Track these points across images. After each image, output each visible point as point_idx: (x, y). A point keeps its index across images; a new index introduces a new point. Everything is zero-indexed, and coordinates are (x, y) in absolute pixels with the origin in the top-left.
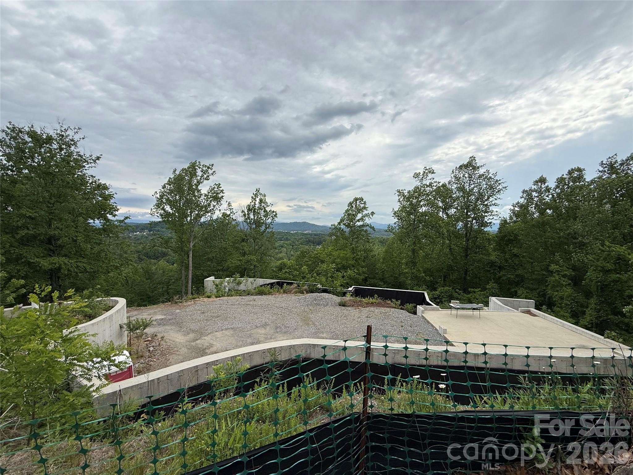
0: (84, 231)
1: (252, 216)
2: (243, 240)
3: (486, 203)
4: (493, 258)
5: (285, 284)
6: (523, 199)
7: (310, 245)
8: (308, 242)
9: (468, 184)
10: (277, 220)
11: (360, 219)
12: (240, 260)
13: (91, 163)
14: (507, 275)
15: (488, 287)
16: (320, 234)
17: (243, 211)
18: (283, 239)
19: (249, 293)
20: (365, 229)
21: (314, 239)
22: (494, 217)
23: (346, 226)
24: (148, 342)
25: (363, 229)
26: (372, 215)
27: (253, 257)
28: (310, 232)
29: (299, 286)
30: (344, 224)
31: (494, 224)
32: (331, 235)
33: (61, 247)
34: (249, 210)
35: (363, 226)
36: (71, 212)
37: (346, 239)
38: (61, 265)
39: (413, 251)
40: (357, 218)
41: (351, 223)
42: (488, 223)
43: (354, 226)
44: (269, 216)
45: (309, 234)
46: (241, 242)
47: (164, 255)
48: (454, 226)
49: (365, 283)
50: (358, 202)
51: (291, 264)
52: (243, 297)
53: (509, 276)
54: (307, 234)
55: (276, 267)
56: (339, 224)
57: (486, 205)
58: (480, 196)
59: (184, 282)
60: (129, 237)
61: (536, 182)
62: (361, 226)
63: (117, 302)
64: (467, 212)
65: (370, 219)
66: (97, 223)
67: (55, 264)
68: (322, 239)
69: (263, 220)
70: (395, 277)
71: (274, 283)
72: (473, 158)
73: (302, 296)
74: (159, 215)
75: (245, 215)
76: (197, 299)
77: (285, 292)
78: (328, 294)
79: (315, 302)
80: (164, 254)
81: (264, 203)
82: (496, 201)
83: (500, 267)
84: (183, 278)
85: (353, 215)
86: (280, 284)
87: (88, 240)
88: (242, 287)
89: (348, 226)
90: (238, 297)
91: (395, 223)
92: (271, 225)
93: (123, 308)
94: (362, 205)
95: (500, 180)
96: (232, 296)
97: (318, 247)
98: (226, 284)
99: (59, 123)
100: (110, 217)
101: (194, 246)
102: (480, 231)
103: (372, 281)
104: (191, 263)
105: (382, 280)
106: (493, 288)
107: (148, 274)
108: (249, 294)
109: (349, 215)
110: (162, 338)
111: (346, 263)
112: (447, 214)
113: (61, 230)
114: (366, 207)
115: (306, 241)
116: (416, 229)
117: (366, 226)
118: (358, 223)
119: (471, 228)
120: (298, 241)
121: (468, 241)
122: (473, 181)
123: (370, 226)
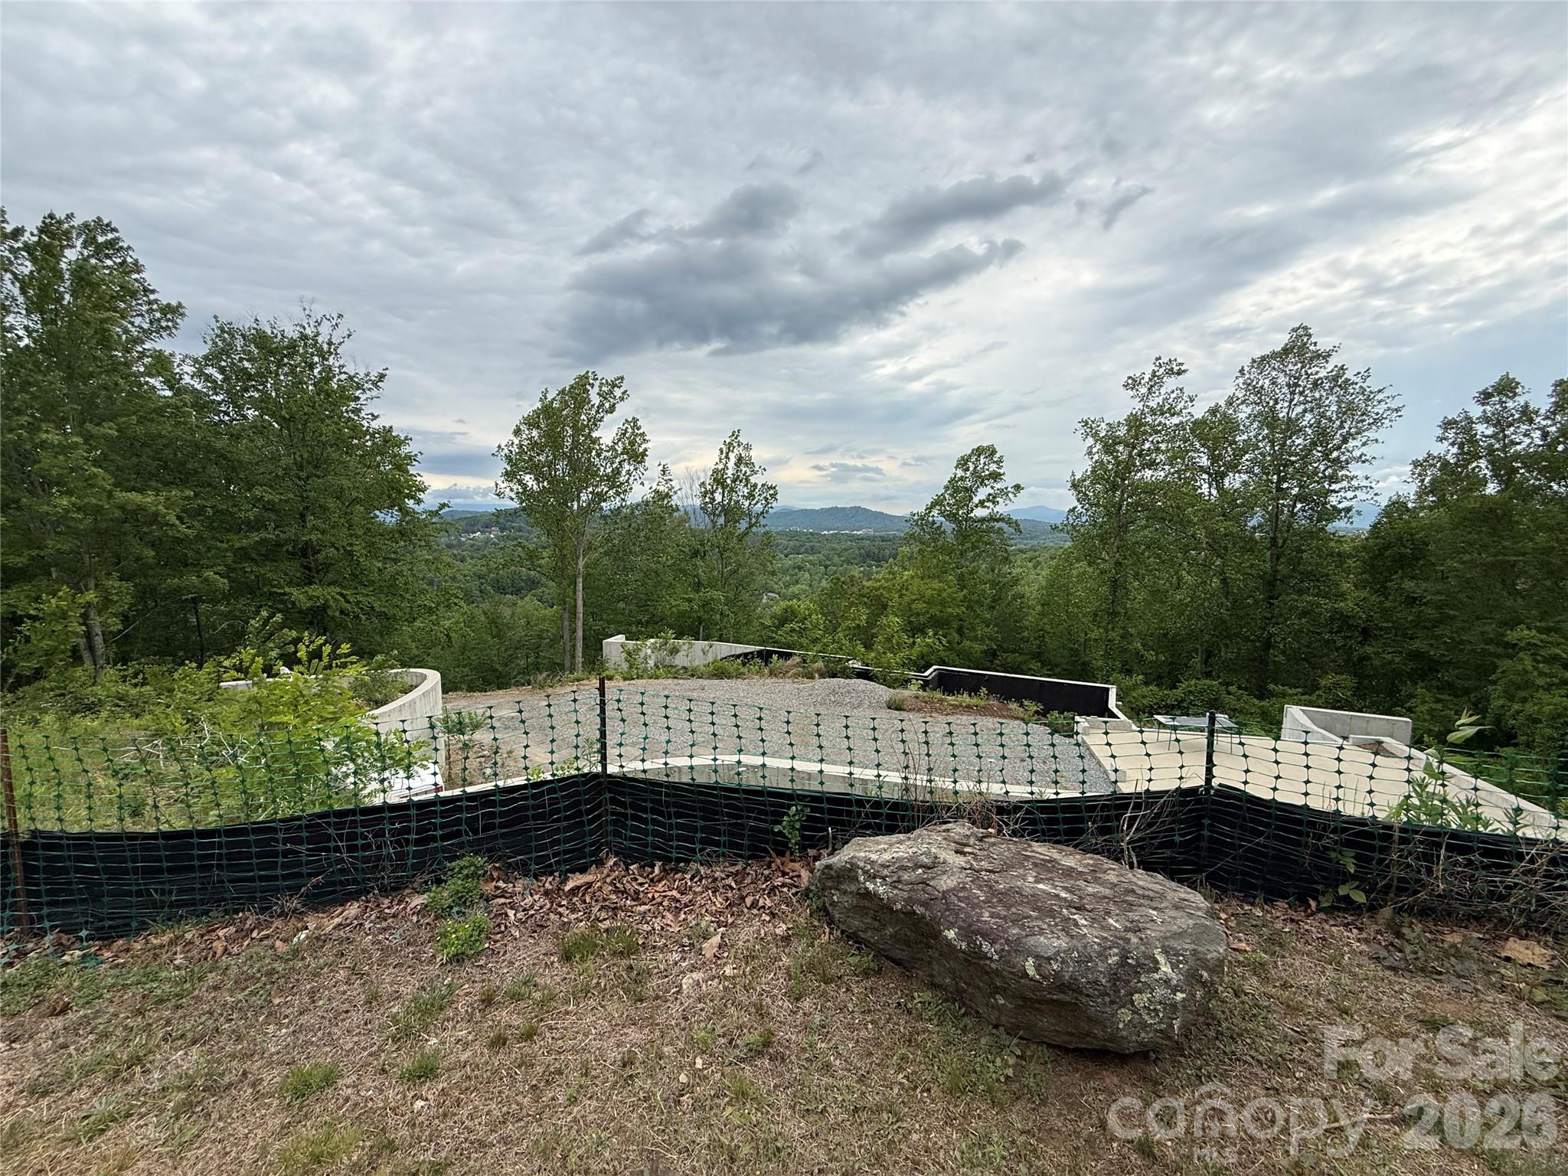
0: (365, 533)
1: (719, 497)
2: (695, 553)
3: (1335, 454)
4: (1346, 606)
5: (775, 657)
6: (1446, 443)
7: (870, 566)
8: (867, 557)
9: (1286, 404)
10: (777, 505)
11: (985, 502)
12: (690, 601)
13: (370, 389)
14: (1381, 654)
15: (1323, 682)
16: (894, 537)
17: (700, 484)
18: (803, 550)
19: (693, 673)
20: (997, 525)
21: (878, 548)
22: (1356, 493)
23: (947, 518)
24: (483, 759)
25: (990, 529)
26: (1016, 494)
27: (716, 594)
28: (871, 532)
29: (804, 661)
30: (942, 513)
31: (1359, 513)
32: (910, 538)
33: (327, 567)
35: (992, 518)
36: (339, 494)
37: (947, 549)
38: (327, 601)
39: (1115, 585)
40: (976, 500)
41: (961, 511)
42: (1339, 511)
43: (968, 519)
44: (757, 498)
45: (868, 539)
46: (691, 558)
47: (533, 584)
48: (1239, 519)
49: (992, 662)
50: (982, 457)
51: (807, 612)
52: (681, 681)
53: (1389, 657)
54: (861, 538)
55: (774, 618)
56: (930, 508)
57: (1337, 460)
58: (1322, 435)
59: (569, 644)
60: (460, 544)
61: (1485, 397)
62: (986, 518)
63: (424, 678)
64: (1281, 480)
65: (1008, 502)
66: (388, 518)
67: (318, 598)
69: (744, 506)
70: (1072, 649)
71: (752, 653)
72: (1302, 333)
73: (808, 684)
74: (514, 496)
75: (703, 494)
76: (585, 682)
77: (772, 674)
78: (866, 682)
79: (833, 699)
80: (533, 582)
81: (746, 465)
82: (1364, 450)
83: (1365, 632)
84: (566, 636)
85: (967, 490)
86: (765, 656)
87: (372, 550)
88: (680, 660)
89: (952, 517)
90: (670, 681)
91: (1072, 512)
92: (762, 518)
93: (433, 688)
94: (993, 467)
95: (1380, 391)
96: (657, 678)
98: (649, 651)
99: (305, 309)
100: (410, 503)
101: (586, 566)
102: (1315, 534)
103: (1010, 657)
104: (580, 603)
105: (1038, 656)
106: (1336, 685)
107: (496, 627)
108: (693, 676)
109: (957, 491)
110: (510, 752)
111: (942, 612)
112: (1220, 488)
113: (323, 532)
114: (1002, 471)
115: (860, 555)
116: (1123, 527)
117: (998, 520)
118: (980, 513)
119: (1290, 526)
120: (839, 555)
121: (1278, 559)
122: (1301, 393)
123: (1008, 521)
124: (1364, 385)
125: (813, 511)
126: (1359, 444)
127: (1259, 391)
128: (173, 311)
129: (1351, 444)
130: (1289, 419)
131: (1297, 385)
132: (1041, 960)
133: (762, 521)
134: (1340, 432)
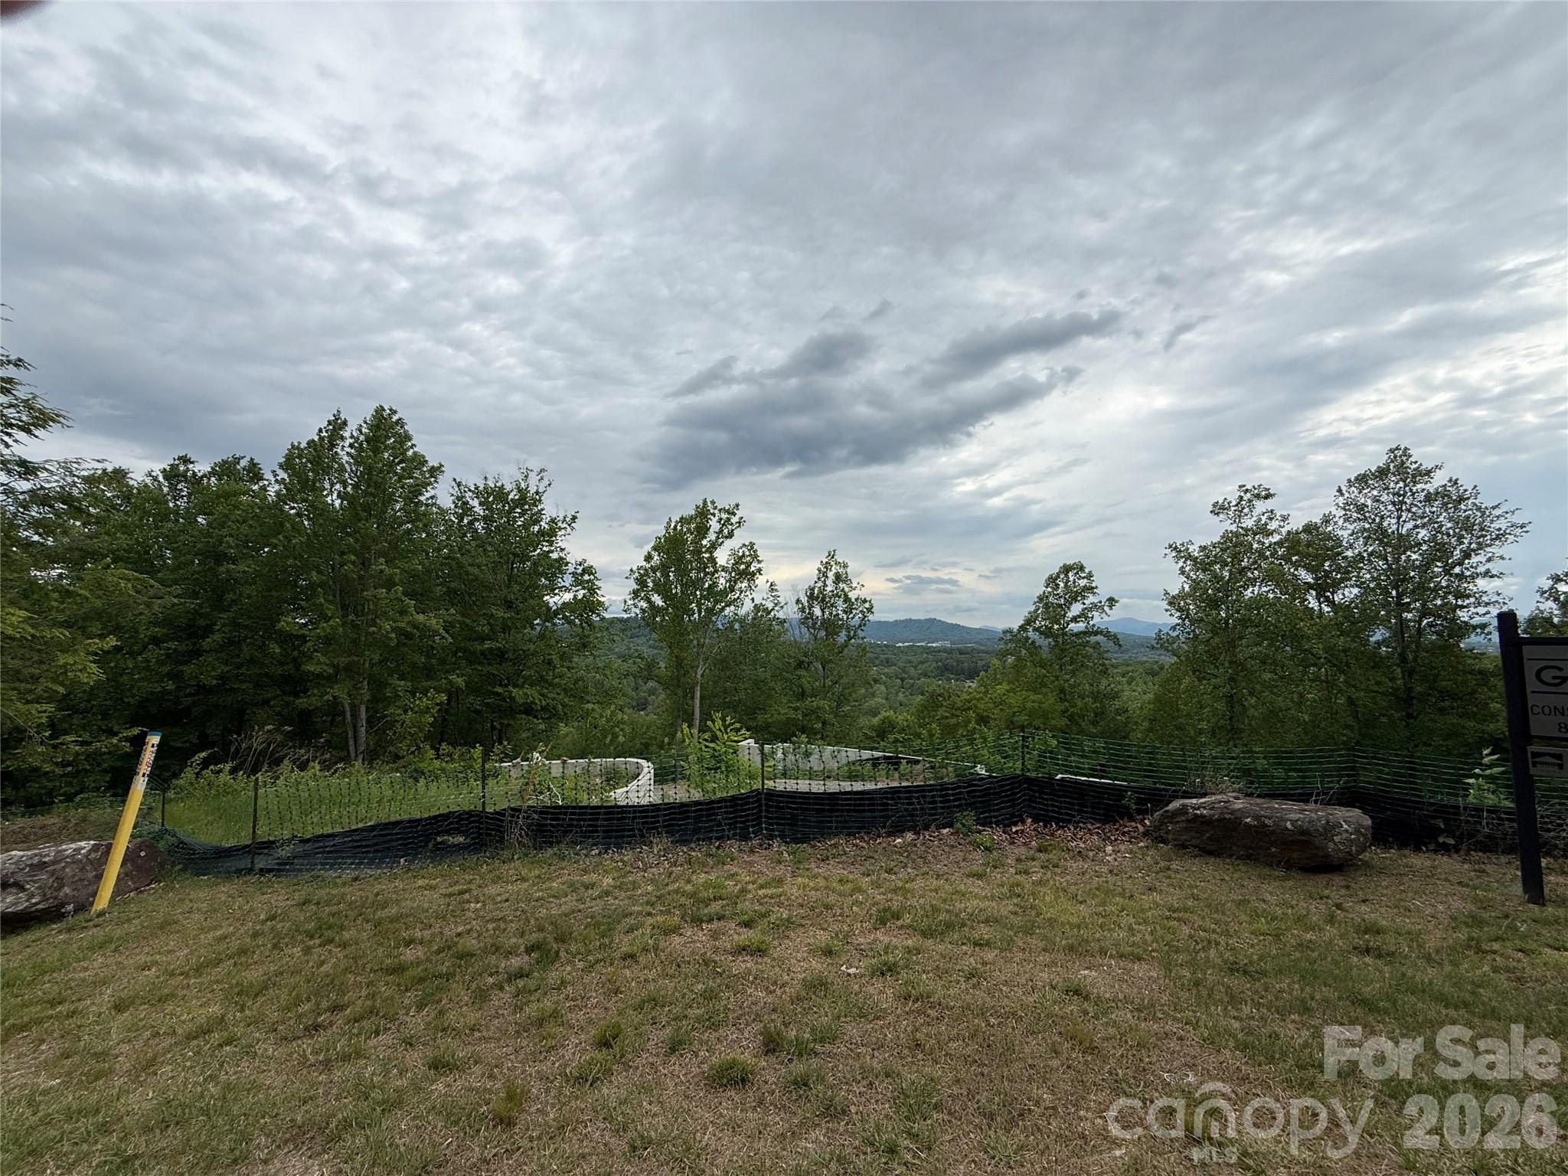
1: (817, 612)
2: (800, 665)
3: (1457, 570)
5: (904, 762)
7: (949, 679)
8: (945, 670)
10: (873, 619)
11: (1079, 617)
12: (795, 709)
16: (973, 650)
17: (798, 601)
18: (877, 662)
19: (828, 776)
20: (1093, 639)
21: (958, 661)
22: (1489, 608)
23: (1041, 633)
25: (1088, 642)
26: (1111, 607)
27: (820, 703)
28: (948, 644)
29: (932, 767)
30: (1036, 630)
32: (1002, 655)
34: (811, 597)
35: (1085, 633)
37: (1042, 664)
39: (1230, 699)
40: (1070, 615)
41: (1056, 627)
42: (1473, 627)
43: (1065, 634)
44: (854, 611)
45: (945, 651)
46: (796, 669)
50: (1070, 574)
51: (905, 723)
54: (938, 651)
55: (871, 728)
56: (1023, 628)
57: (1461, 577)
58: (1440, 551)
62: (1081, 633)
64: (1400, 596)
65: (1104, 615)
68: (980, 663)
69: (842, 620)
71: (878, 758)
75: (803, 610)
77: (903, 778)
81: (845, 582)
82: (1490, 566)
85: (1060, 606)
86: (893, 762)
89: (1046, 633)
91: (1174, 628)
92: (859, 631)
94: (1083, 583)
95: (1494, 508)
97: (968, 683)
98: (782, 755)
101: (704, 675)
102: (1448, 650)
104: (697, 710)
108: (828, 778)
109: (1047, 606)
112: (1331, 603)
114: (1094, 585)
115: (938, 668)
116: (1232, 644)
117: (1096, 633)
118: (1075, 627)
119: (1418, 642)
120: (915, 667)
121: (1410, 676)
122: (1409, 511)
123: (1107, 634)
124: (1477, 502)
125: (886, 623)
126: (1484, 560)
127: (1361, 508)
128: (435, 471)
129: (1474, 559)
130: (1401, 535)
131: (1402, 502)
132: (1293, 822)
133: (860, 633)
134: (1459, 548)
